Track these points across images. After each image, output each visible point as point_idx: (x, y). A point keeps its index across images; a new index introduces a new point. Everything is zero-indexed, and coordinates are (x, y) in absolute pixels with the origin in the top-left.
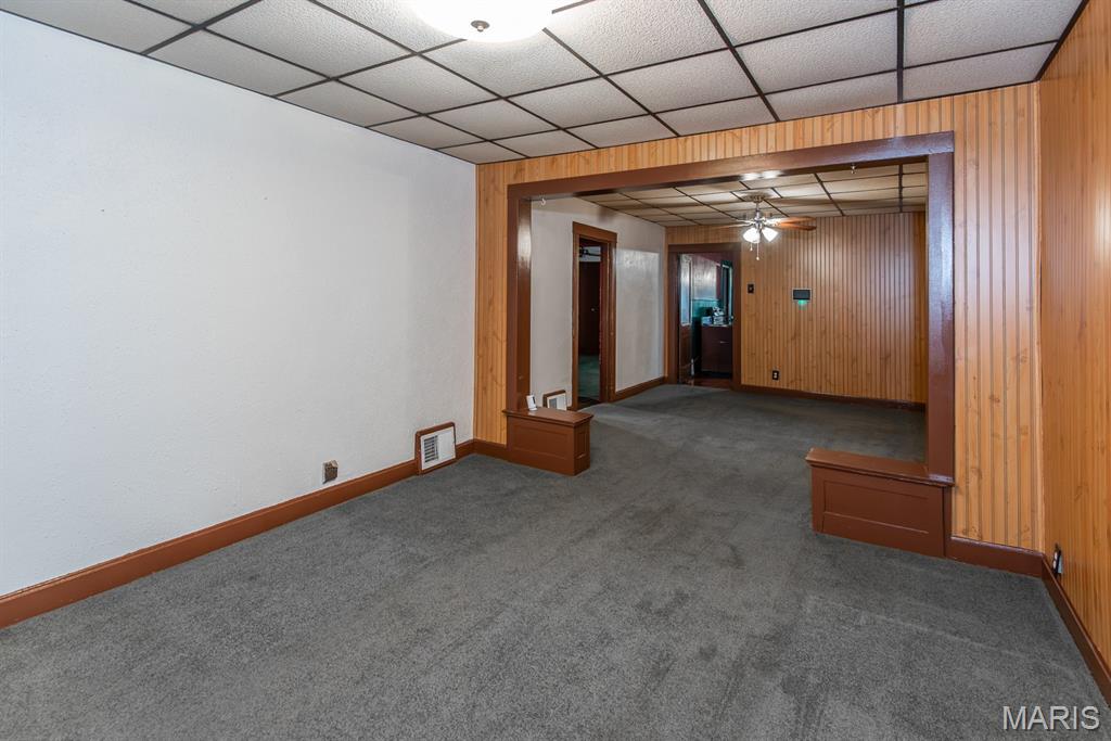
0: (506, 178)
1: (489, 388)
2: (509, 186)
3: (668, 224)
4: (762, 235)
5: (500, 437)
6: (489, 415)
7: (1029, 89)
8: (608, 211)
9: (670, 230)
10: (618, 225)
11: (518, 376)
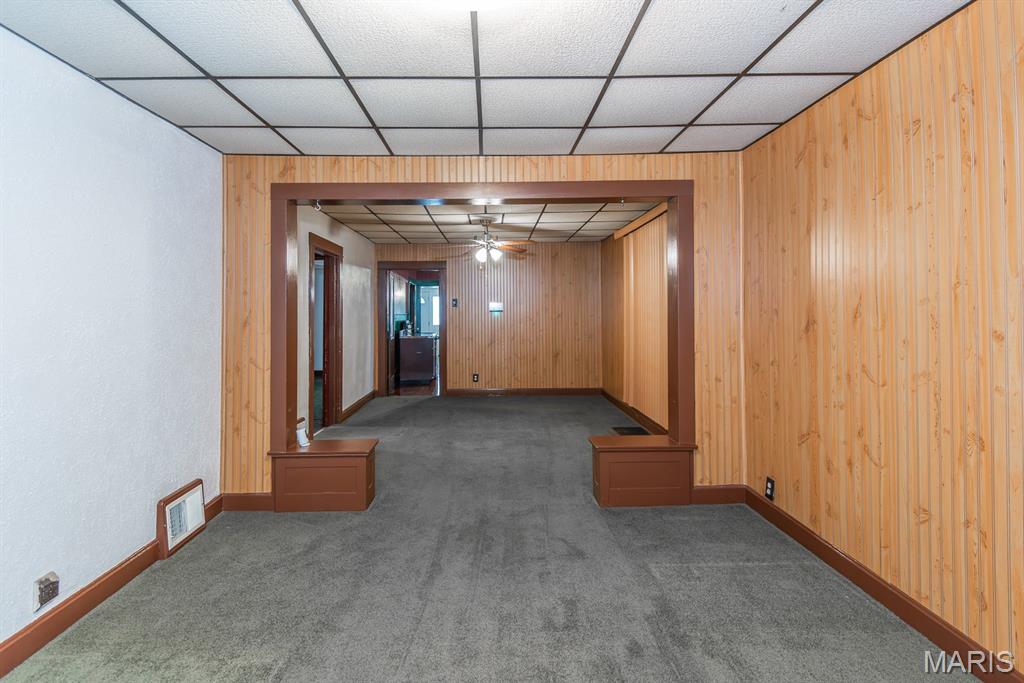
0: (269, 174)
1: (244, 428)
2: (272, 184)
3: (378, 241)
4: (489, 255)
5: (261, 484)
6: (244, 461)
7: (737, 156)
8: (337, 222)
9: (380, 246)
10: (343, 239)
11: (287, 409)
